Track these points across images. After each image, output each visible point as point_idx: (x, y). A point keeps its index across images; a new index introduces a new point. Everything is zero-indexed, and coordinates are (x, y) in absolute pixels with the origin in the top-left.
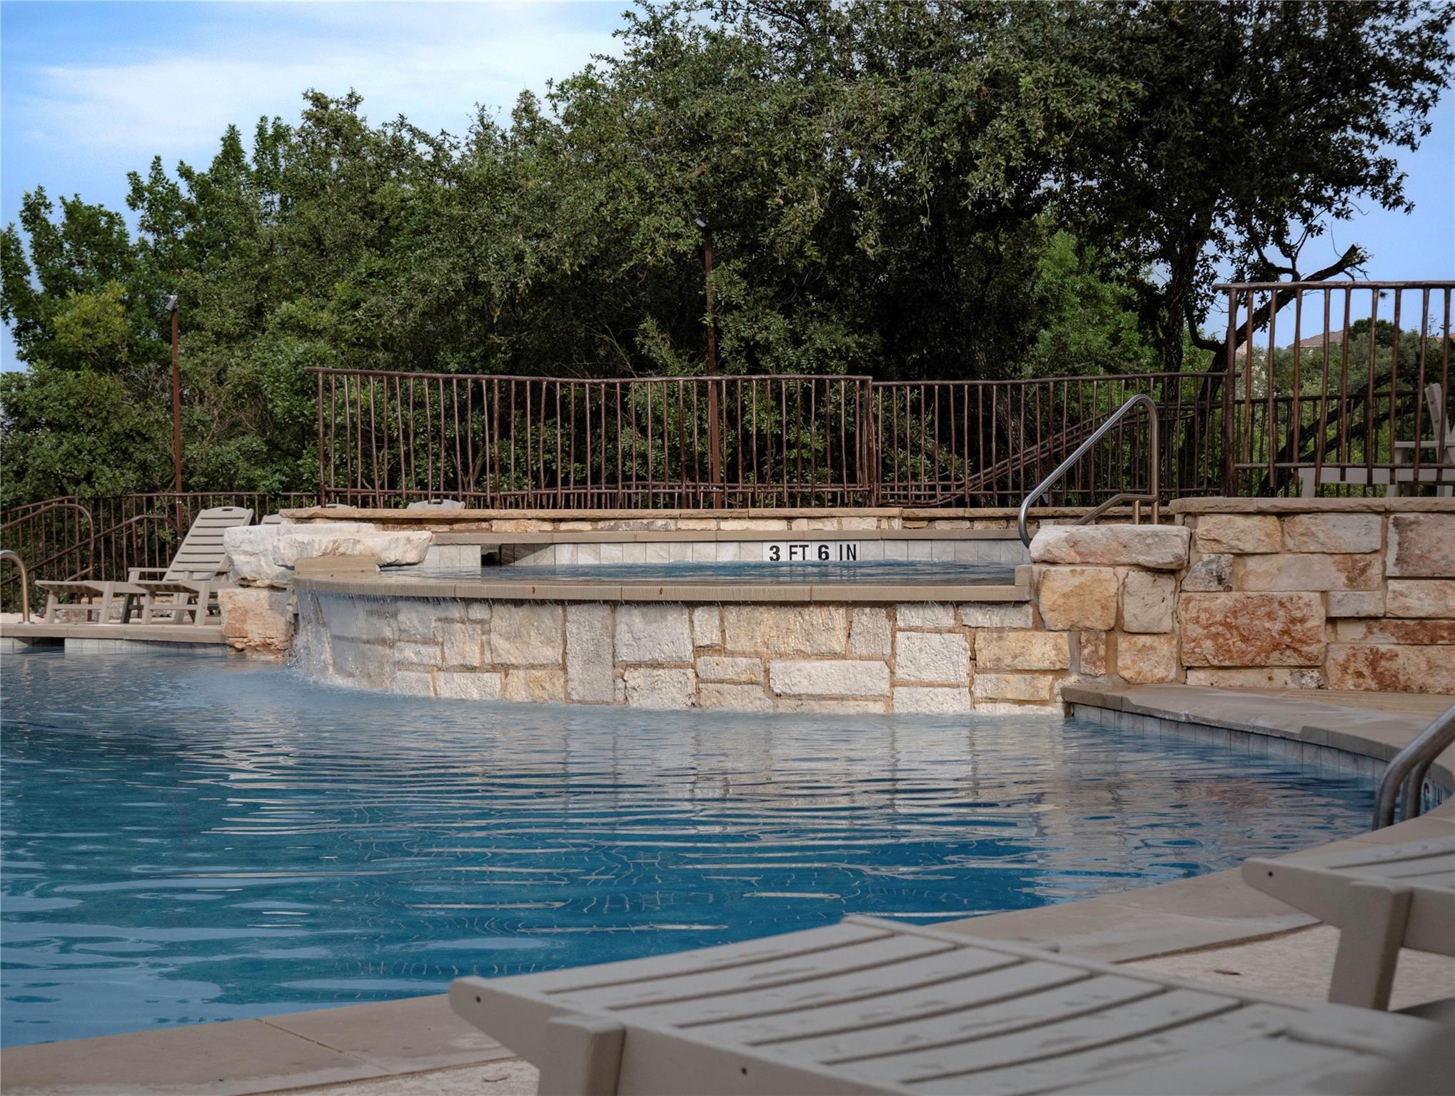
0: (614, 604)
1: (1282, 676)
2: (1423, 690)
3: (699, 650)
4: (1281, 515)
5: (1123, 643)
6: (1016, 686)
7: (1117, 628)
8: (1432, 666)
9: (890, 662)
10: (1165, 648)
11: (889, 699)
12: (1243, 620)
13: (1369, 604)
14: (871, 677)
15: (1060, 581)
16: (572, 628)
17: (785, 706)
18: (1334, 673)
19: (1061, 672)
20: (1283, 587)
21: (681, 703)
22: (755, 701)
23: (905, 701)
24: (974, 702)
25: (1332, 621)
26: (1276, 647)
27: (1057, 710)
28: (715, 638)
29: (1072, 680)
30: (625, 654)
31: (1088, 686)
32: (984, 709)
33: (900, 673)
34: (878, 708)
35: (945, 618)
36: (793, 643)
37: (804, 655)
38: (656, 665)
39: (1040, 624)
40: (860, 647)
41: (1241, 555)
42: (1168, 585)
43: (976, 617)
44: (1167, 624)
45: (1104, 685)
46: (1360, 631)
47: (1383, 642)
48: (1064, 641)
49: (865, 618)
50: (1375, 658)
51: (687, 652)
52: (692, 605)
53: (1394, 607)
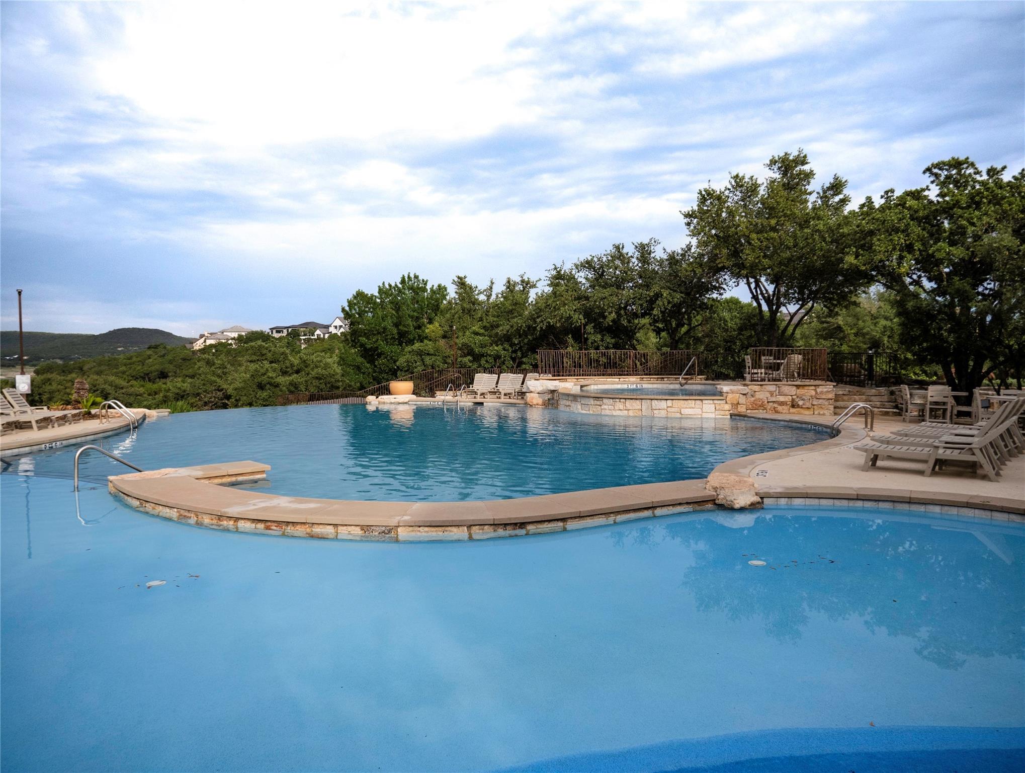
0: (652, 399)
1: (761, 411)
2: (782, 413)
3: (668, 407)
4: (761, 385)
5: (739, 406)
6: (722, 413)
7: (738, 403)
8: (783, 409)
9: (702, 409)
10: (745, 406)
11: (701, 415)
12: (755, 402)
13: (774, 399)
14: (698, 411)
15: (730, 396)
16: (643, 403)
17: (683, 416)
18: (768, 410)
19: (729, 411)
20: (761, 397)
21: (664, 416)
22: (678, 415)
23: (705, 415)
24: (715, 415)
25: (768, 402)
26: (760, 406)
27: (729, 417)
28: (671, 405)
29: (731, 412)
30: (654, 408)
31: (733, 412)
32: (717, 417)
33: (703, 411)
34: (700, 416)
35: (711, 402)
36: (685, 406)
37: (686, 408)
38: (660, 409)
39: (726, 403)
40: (697, 406)
41: (755, 392)
42: (745, 396)
43: (716, 402)
44: (745, 403)
45: (736, 412)
46: (772, 403)
47: (776, 405)
48: (730, 405)
49: (698, 402)
50: (774, 408)
51: (666, 408)
52: (667, 400)
53: (777, 400)
